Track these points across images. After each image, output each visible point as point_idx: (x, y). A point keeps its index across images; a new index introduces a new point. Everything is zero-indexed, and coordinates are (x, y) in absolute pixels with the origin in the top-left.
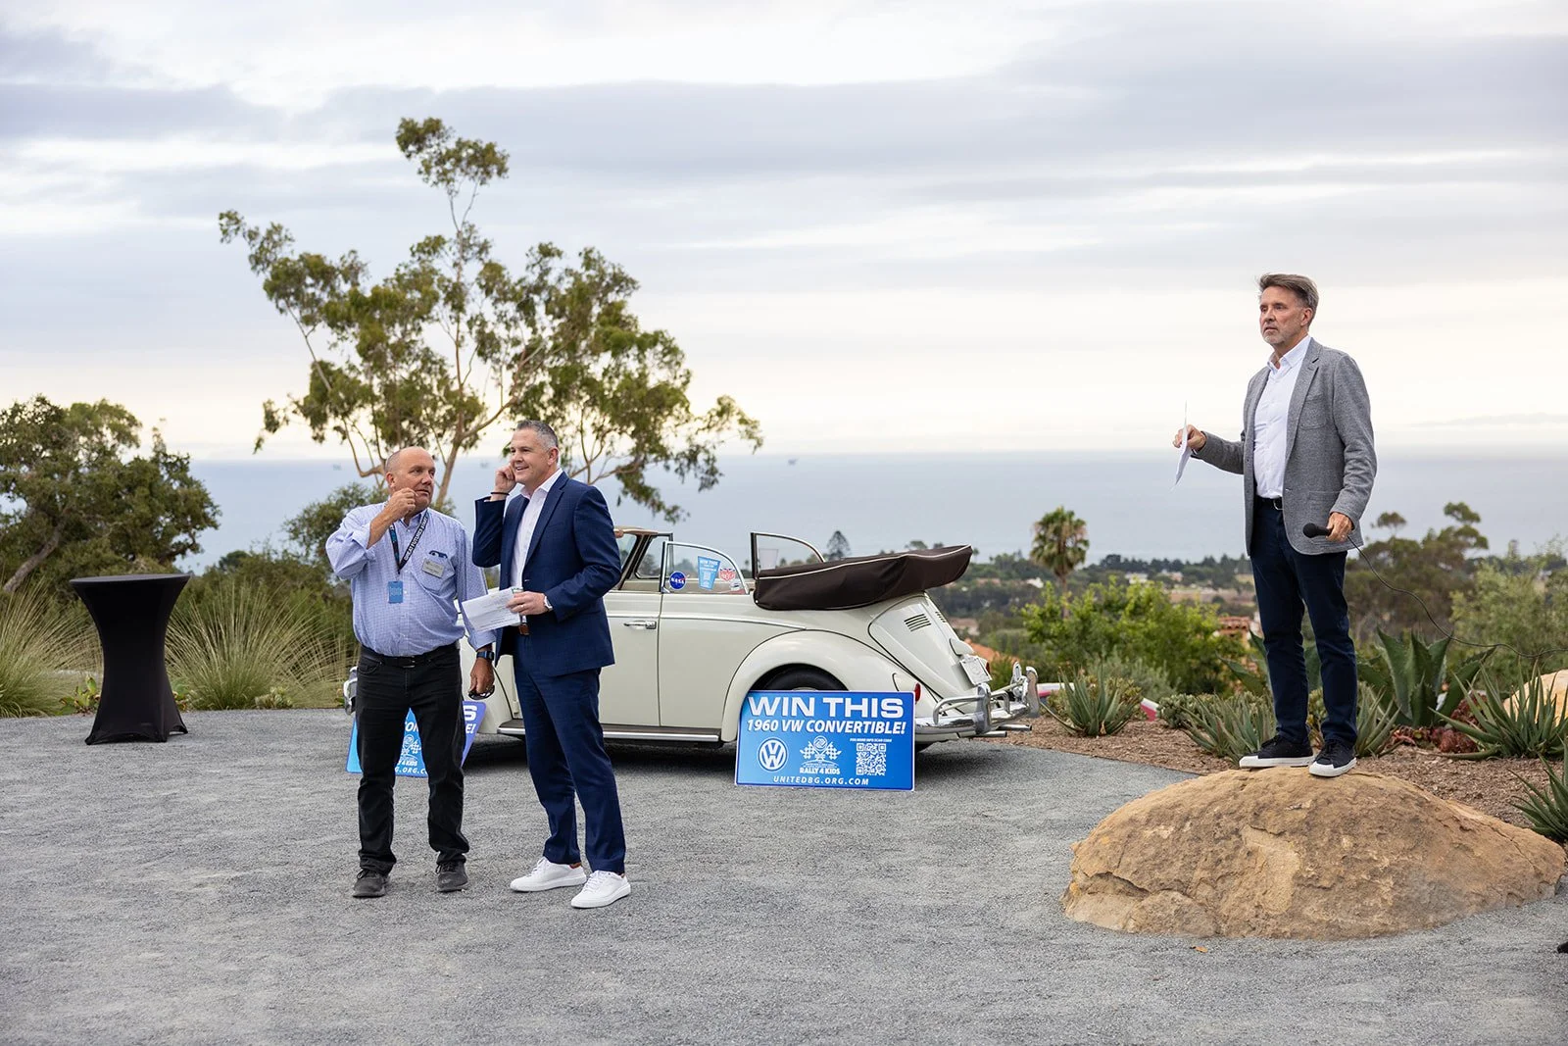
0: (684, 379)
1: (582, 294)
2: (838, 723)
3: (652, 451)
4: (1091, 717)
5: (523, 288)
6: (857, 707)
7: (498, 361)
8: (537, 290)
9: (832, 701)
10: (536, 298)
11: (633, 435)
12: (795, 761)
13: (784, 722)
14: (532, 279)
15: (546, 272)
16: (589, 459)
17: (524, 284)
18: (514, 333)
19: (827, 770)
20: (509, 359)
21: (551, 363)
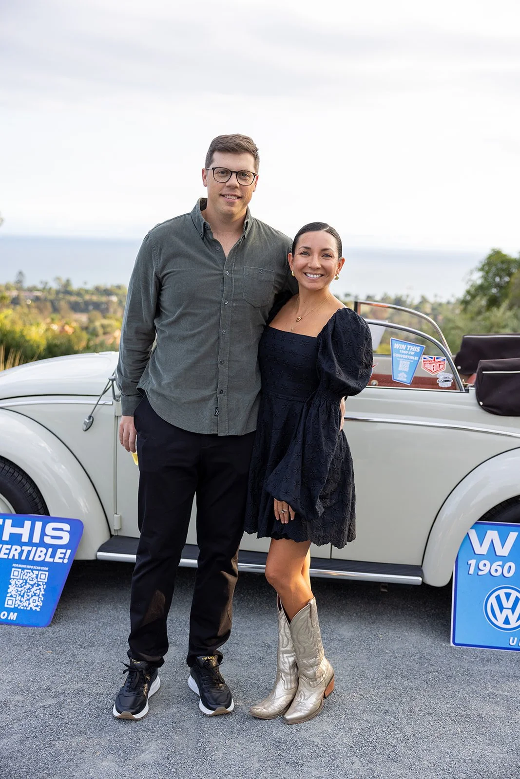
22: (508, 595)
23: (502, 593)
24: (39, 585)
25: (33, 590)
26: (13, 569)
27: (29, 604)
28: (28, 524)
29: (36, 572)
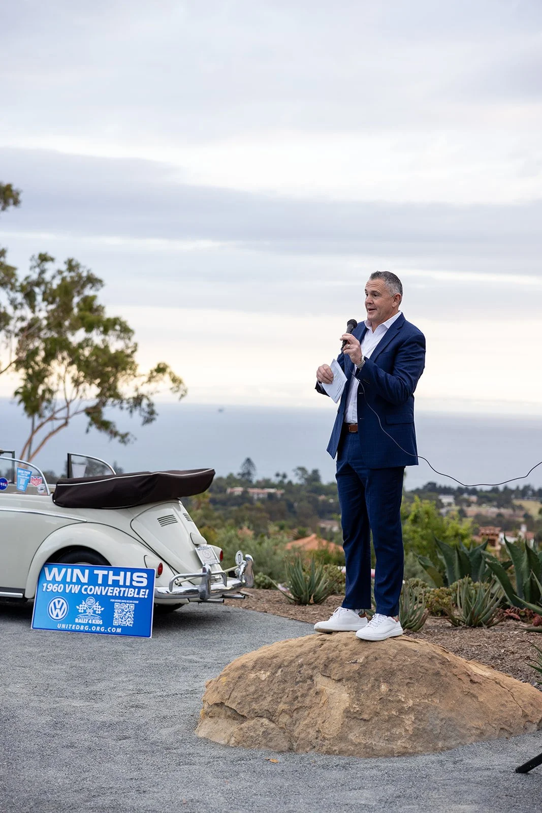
0: (133, 349)
1: (67, 289)
2: (103, 588)
3: (111, 396)
4: (303, 591)
5: (28, 283)
6: (116, 578)
7: (9, 331)
8: (38, 284)
9: (100, 573)
10: (37, 290)
11: (99, 385)
12: (73, 614)
13: (67, 585)
14: (34, 276)
15: (43, 272)
16: (69, 399)
17: (30, 280)
18: (19, 313)
19: (94, 621)
20: (17, 330)
21: (45, 334)
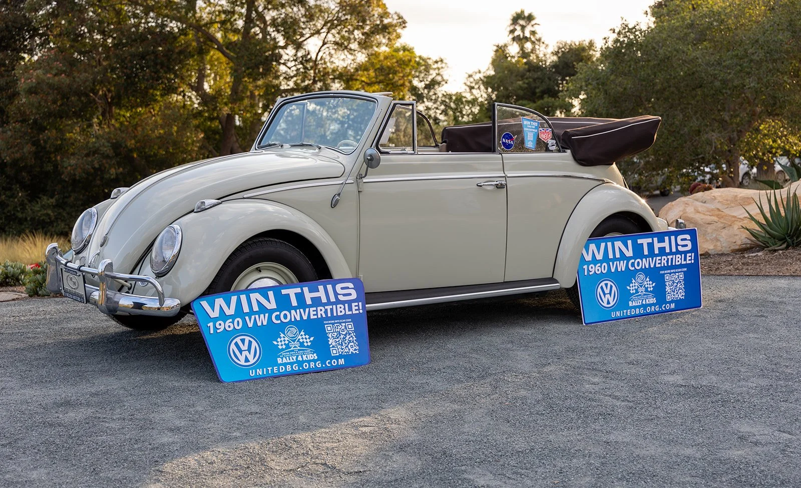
22: (606, 285)
23: (603, 284)
24: (350, 334)
25: (347, 338)
26: (326, 326)
27: (349, 350)
28: (321, 288)
29: (344, 324)
